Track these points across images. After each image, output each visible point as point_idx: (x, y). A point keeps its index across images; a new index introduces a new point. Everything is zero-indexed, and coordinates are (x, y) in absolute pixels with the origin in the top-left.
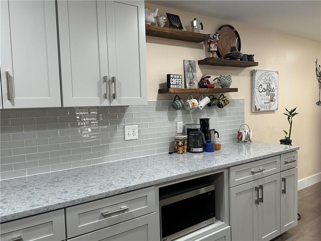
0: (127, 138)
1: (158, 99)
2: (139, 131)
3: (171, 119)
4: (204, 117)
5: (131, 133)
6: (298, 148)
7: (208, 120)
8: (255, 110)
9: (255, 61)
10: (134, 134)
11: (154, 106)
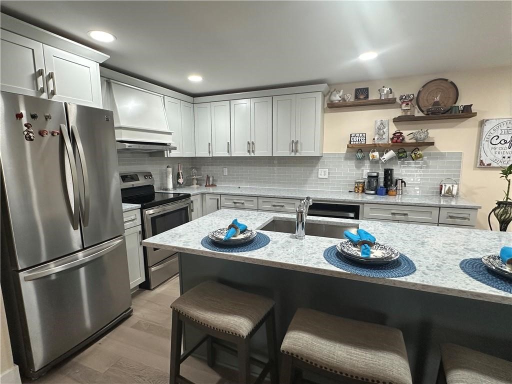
0: (320, 176)
1: (347, 152)
2: (329, 173)
3: (358, 167)
4: (388, 167)
5: (323, 173)
6: (480, 208)
7: (391, 170)
8: (480, 165)
9: (473, 112)
10: (325, 174)
11: (343, 157)
